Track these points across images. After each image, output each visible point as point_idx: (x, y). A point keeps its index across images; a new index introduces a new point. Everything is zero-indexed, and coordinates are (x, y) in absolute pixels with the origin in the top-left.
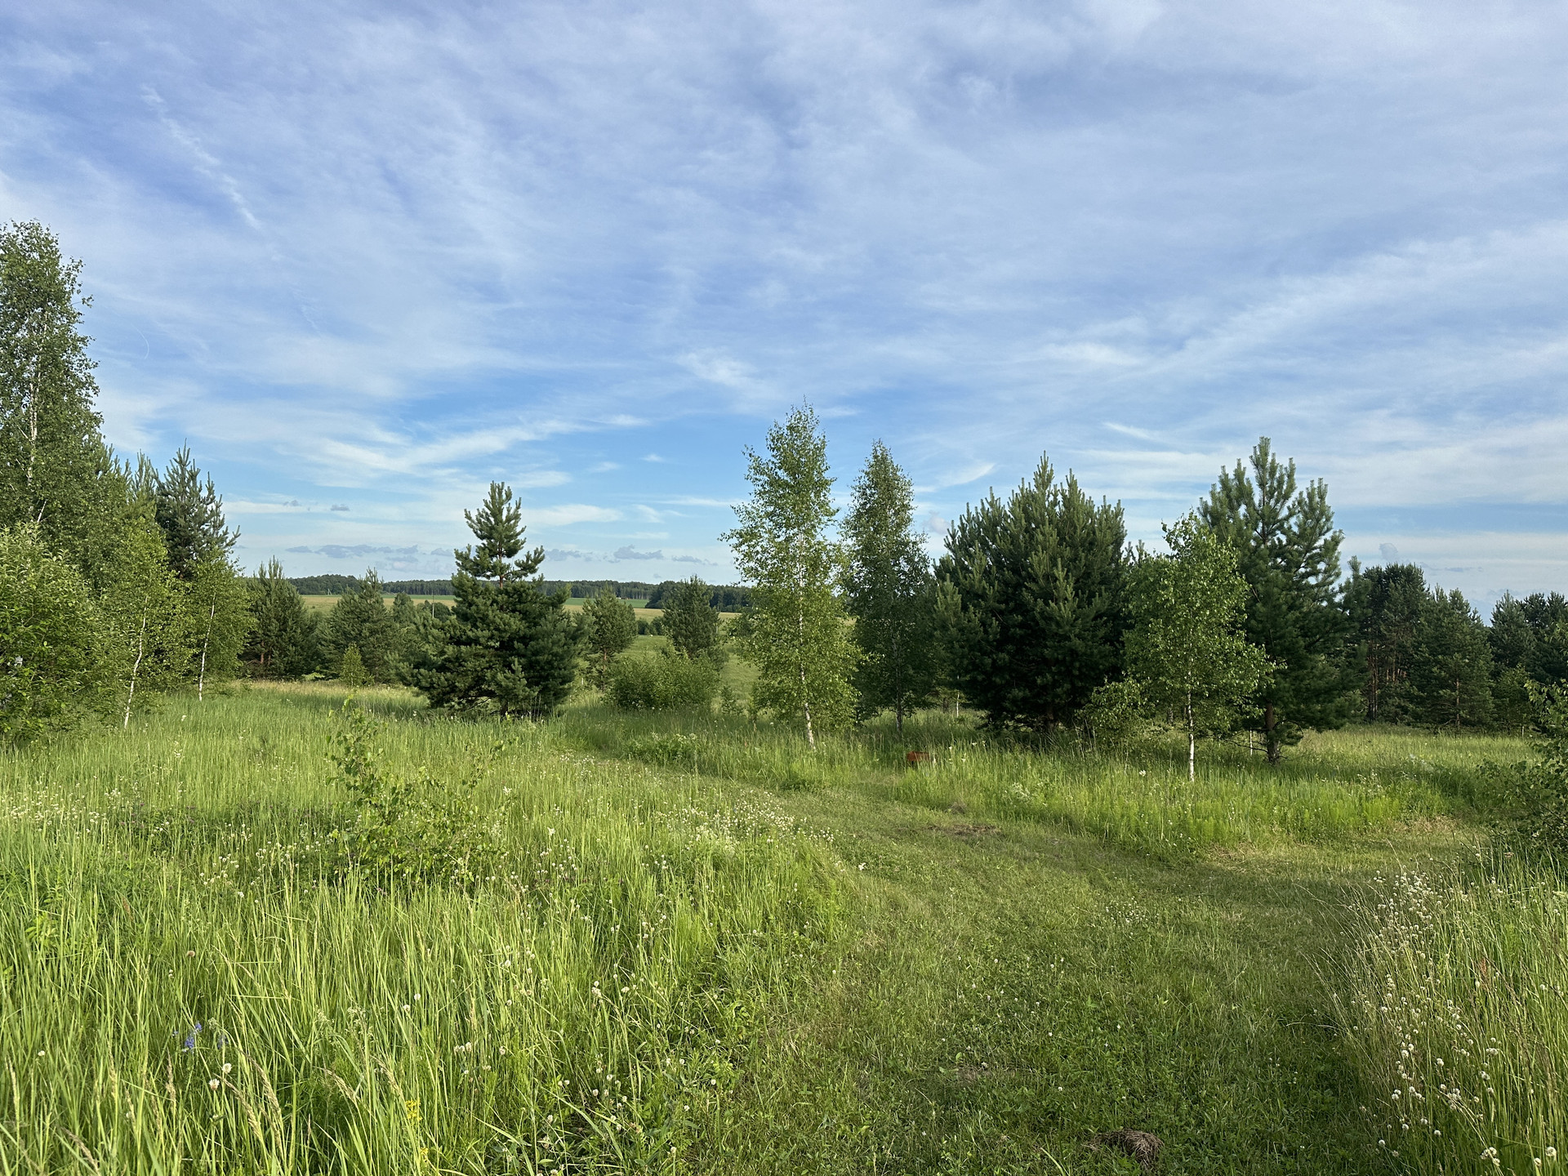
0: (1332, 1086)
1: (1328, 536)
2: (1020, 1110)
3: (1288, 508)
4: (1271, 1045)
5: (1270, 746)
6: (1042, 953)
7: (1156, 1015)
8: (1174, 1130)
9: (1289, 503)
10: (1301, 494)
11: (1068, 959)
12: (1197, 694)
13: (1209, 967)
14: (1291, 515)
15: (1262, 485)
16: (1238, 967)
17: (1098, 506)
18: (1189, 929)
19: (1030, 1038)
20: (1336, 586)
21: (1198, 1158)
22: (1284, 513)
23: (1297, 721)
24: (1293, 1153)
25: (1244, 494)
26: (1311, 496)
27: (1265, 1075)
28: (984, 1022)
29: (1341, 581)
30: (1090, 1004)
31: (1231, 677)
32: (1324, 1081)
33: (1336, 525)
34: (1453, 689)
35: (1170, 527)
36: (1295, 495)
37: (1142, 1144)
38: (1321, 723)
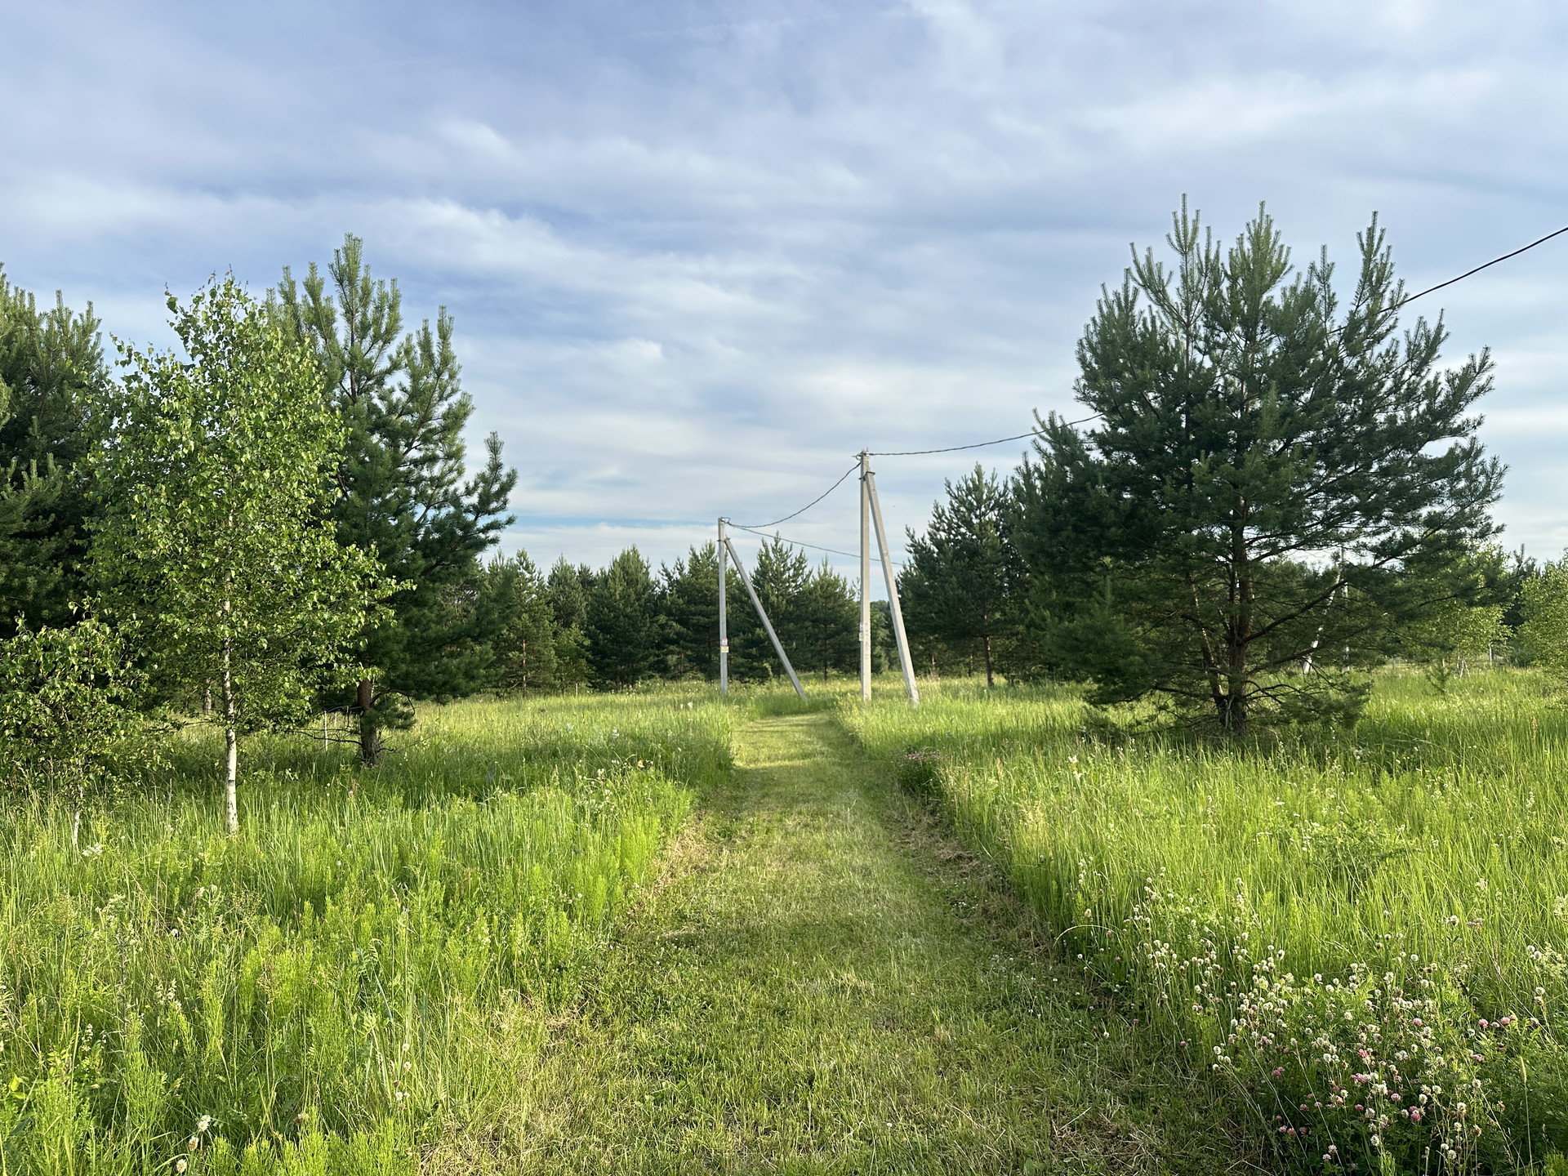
1: (454, 399)
3: (390, 358)
5: (367, 733)
9: (392, 349)
10: (409, 339)
12: (245, 648)
14: (395, 366)
15: (349, 314)
20: (460, 486)
22: (384, 364)
23: (405, 690)
25: (321, 320)
26: (426, 345)
31: (313, 611)
36: (399, 339)
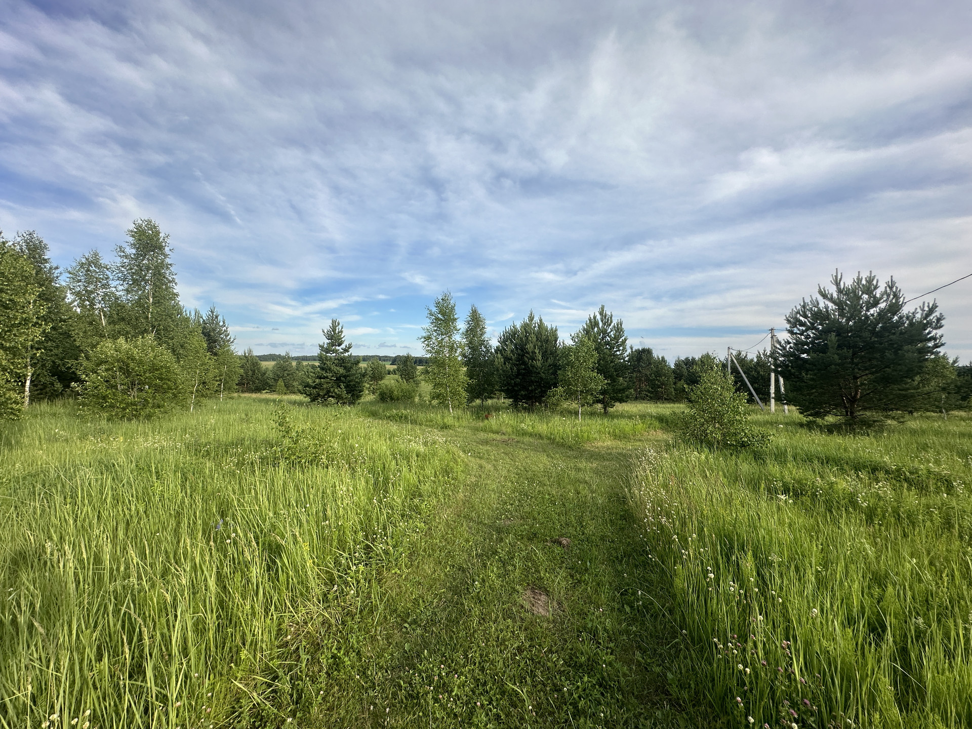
0: (625, 519)
1: (623, 338)
2: (524, 533)
3: (611, 329)
4: (606, 506)
5: (605, 409)
6: (531, 480)
7: (569, 499)
8: (575, 537)
9: (611, 327)
10: (614, 324)
11: (540, 482)
12: (582, 392)
13: (586, 482)
14: (611, 331)
15: (602, 321)
16: (595, 482)
17: (549, 327)
18: (579, 470)
19: (527, 509)
20: (625, 355)
21: (582, 545)
22: (609, 330)
23: (613, 400)
24: (613, 541)
25: (596, 324)
26: (618, 325)
27: (604, 517)
28: (512, 504)
29: (627, 353)
30: (547, 497)
31: (593, 386)
32: (623, 518)
33: (626, 334)
34: (662, 388)
35: (573, 335)
36: (612, 324)
37: (564, 542)
38: (621, 401)
